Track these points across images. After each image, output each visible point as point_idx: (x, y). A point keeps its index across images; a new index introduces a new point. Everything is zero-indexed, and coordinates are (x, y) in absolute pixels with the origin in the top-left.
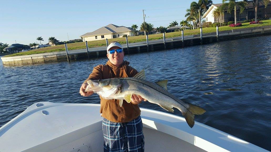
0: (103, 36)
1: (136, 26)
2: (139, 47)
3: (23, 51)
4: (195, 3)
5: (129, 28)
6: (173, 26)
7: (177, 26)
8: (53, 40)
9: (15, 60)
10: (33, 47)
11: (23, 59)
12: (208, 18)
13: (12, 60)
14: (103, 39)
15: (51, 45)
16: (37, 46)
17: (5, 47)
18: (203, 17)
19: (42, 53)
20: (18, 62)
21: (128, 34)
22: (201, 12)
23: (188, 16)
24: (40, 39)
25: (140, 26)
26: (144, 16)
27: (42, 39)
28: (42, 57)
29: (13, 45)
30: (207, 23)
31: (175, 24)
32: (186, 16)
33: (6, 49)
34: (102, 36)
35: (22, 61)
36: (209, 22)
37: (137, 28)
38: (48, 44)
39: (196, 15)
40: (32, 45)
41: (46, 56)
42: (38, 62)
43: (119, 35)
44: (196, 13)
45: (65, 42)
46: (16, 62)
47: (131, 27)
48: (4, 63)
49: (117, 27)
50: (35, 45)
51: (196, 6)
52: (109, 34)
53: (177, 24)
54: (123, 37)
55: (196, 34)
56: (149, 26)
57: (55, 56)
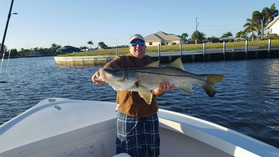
0: (152, 43)
1: (186, 35)
2: (193, 55)
3: (74, 53)
4: (258, 12)
5: (179, 36)
6: (226, 37)
7: (231, 37)
8: (102, 45)
9: (67, 60)
10: (83, 50)
11: (75, 60)
12: (272, 30)
13: (65, 60)
14: (151, 46)
15: (100, 49)
16: (87, 50)
17: (58, 48)
18: (266, 28)
19: (94, 55)
20: (69, 62)
21: (178, 42)
22: (264, 22)
23: (247, 27)
24: (90, 43)
25: (192, 35)
26: (197, 25)
27: (92, 43)
28: (93, 59)
29: (65, 47)
30: (272, 34)
31: (229, 34)
32: (244, 26)
33: (59, 50)
34: (150, 43)
35: (73, 61)
36: (275, 34)
37: (187, 37)
38: (97, 48)
39: (258, 25)
40: (82, 48)
41: (97, 58)
42: (89, 64)
43: (167, 43)
44: (258, 24)
45: (113, 47)
46: (67, 63)
47: (181, 35)
48: (57, 63)
49: (166, 34)
50: (85, 48)
51: (259, 15)
52: (158, 41)
53: (231, 35)
54: (172, 44)
55: (262, 46)
56: (201, 34)
57: (106, 59)
